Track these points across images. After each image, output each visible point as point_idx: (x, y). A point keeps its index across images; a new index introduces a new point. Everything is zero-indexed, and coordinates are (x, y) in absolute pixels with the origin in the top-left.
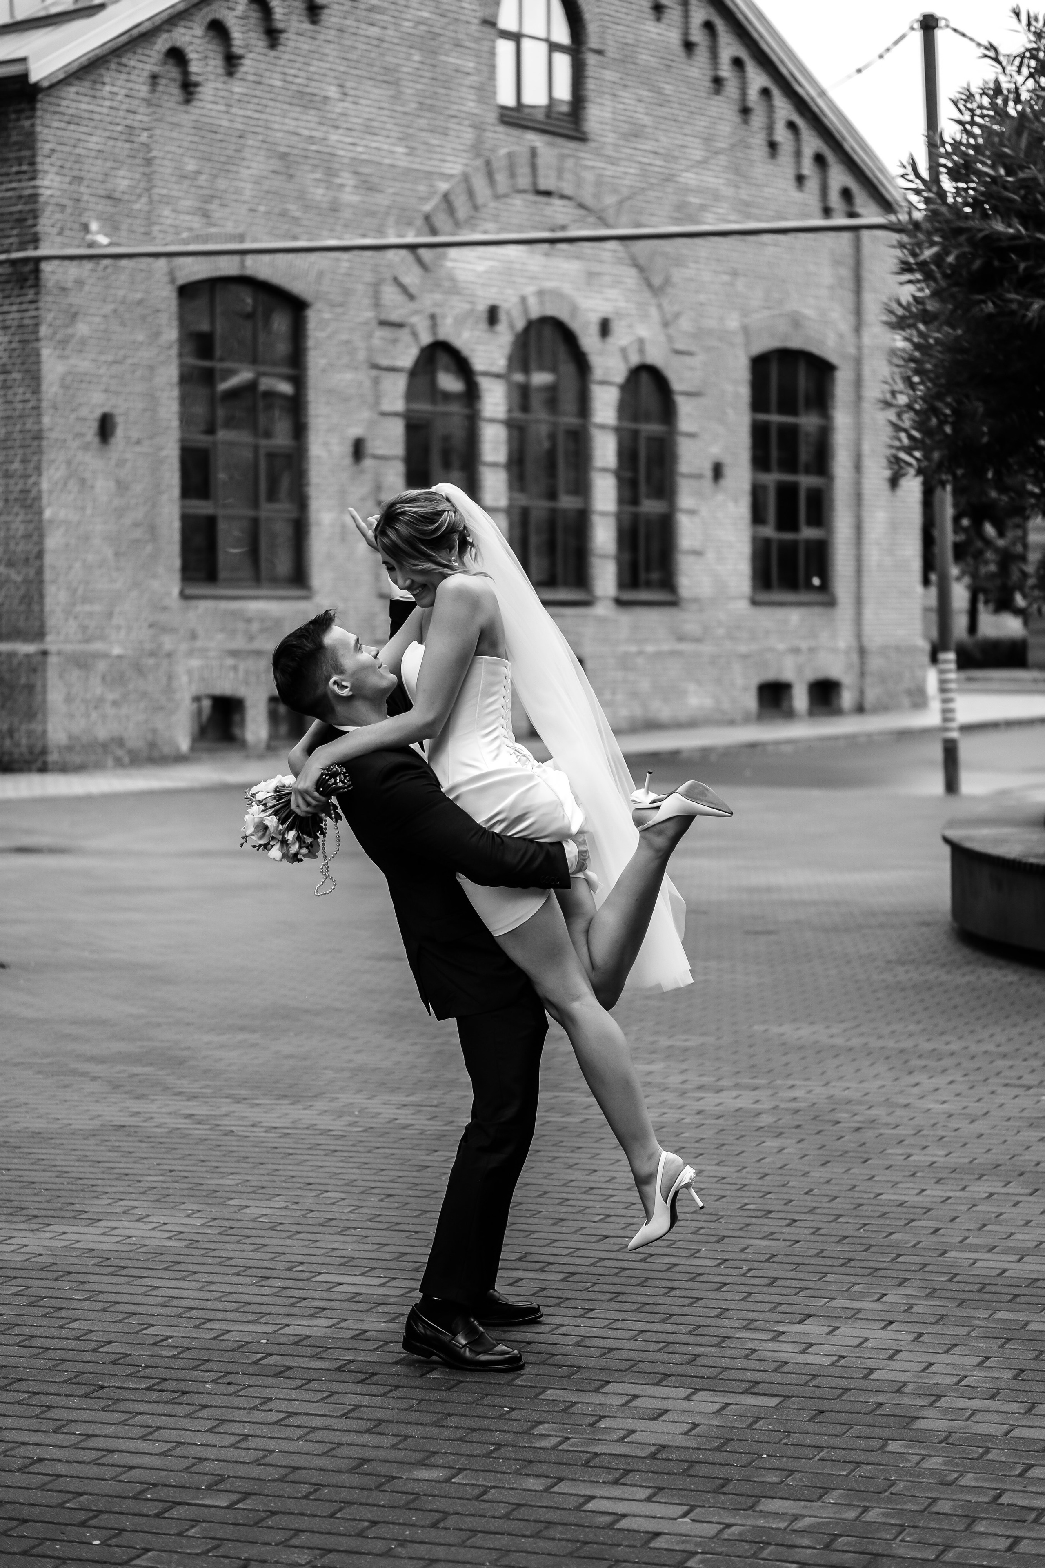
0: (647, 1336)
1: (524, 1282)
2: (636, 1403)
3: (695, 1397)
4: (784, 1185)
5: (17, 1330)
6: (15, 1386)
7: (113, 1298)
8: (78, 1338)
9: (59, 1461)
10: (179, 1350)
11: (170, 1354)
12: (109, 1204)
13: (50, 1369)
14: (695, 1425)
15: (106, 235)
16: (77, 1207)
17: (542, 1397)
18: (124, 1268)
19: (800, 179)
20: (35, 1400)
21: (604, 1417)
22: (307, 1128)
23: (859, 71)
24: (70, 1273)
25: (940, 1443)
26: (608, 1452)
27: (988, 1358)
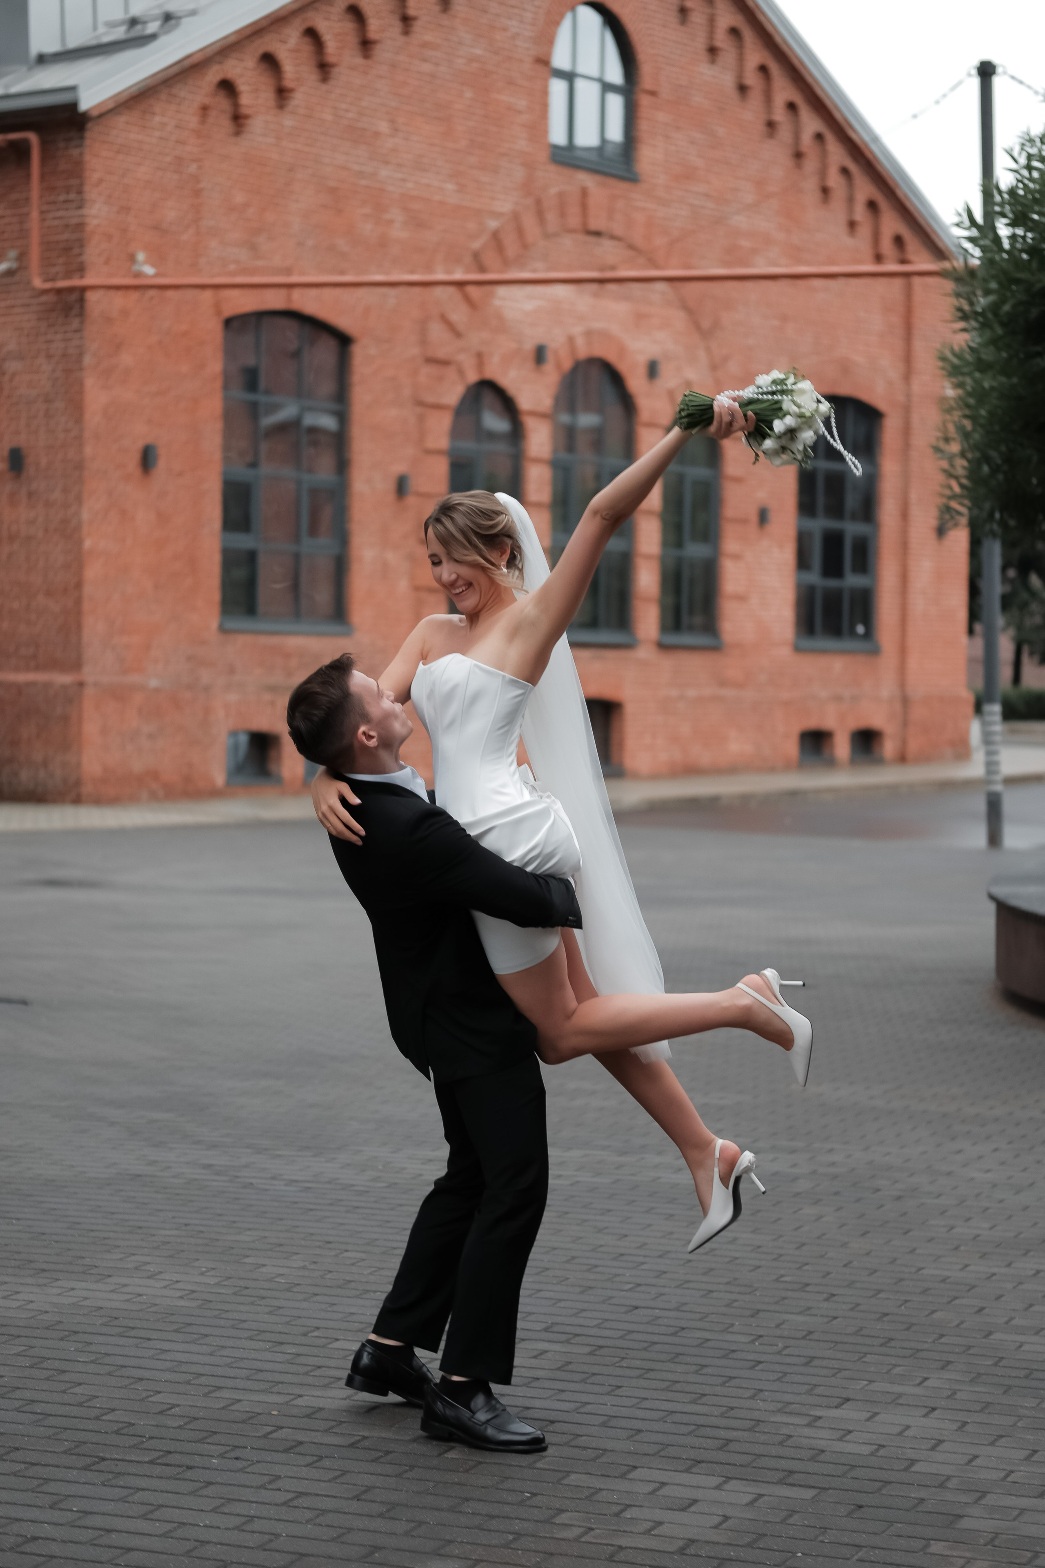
0: (677, 1417)
1: (549, 1355)
2: (664, 1491)
3: (727, 1487)
4: (822, 1257)
5: (18, 1394)
6: (13, 1456)
7: (120, 1361)
8: (80, 1405)
9: (54, 1540)
10: (186, 1420)
11: (176, 1425)
12: (121, 1259)
13: (49, 1438)
14: (726, 1518)
15: (153, 265)
16: (87, 1261)
17: (565, 1482)
18: (133, 1328)
19: (852, 225)
20: (32, 1471)
21: (631, 1506)
22: (329, 1183)
23: (915, 116)
24: (76, 1333)
25: (985, 1545)
26: (633, 1545)
27: (1036, 1451)
